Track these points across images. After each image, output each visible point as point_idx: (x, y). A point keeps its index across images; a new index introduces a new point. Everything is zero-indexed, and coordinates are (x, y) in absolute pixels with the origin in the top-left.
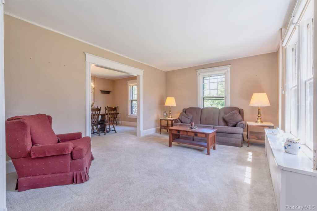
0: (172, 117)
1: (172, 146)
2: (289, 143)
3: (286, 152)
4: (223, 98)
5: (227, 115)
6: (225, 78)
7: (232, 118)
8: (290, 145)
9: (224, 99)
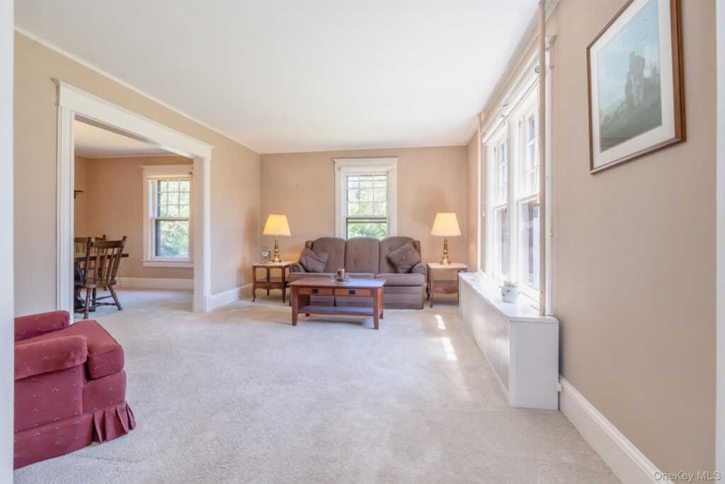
0: (280, 261)
1: (298, 323)
2: (508, 288)
3: (504, 301)
4: (385, 220)
5: (394, 252)
6: (388, 180)
7: (404, 258)
8: (509, 291)
9: (385, 222)
